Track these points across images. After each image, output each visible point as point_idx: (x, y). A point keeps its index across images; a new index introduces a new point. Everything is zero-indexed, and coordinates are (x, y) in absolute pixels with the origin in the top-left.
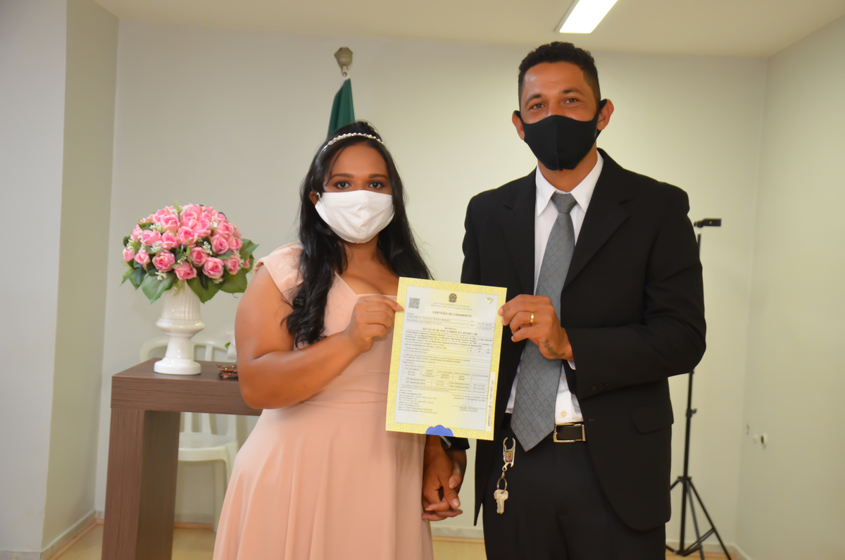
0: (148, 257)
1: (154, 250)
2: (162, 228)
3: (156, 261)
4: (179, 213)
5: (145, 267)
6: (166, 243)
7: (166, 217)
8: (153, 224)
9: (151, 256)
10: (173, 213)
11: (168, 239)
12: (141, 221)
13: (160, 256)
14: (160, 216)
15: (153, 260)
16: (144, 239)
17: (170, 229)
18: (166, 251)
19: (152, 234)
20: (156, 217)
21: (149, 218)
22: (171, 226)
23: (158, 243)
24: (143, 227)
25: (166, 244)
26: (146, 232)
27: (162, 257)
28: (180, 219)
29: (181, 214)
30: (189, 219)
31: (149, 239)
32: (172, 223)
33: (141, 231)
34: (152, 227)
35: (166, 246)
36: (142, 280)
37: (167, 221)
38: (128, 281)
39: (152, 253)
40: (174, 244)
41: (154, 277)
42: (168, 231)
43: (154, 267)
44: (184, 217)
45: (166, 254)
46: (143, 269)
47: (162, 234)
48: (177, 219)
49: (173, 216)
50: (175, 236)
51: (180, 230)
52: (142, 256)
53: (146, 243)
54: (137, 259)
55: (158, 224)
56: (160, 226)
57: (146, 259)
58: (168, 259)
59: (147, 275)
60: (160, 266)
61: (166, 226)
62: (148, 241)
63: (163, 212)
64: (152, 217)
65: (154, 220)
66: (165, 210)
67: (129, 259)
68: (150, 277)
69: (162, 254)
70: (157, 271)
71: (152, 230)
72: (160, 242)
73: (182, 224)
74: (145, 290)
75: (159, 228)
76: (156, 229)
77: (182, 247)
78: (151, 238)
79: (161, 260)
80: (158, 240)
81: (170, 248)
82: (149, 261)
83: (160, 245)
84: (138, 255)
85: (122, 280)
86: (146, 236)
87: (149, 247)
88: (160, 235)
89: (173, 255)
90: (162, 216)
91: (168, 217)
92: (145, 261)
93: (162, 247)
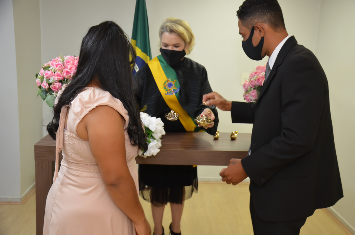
0: (48, 85)
1: (51, 81)
3: (52, 87)
4: (63, 61)
5: (47, 90)
6: (56, 77)
7: (56, 64)
8: (50, 67)
9: (50, 84)
10: (60, 61)
11: (58, 75)
12: (44, 65)
13: (54, 84)
14: (53, 63)
15: (51, 87)
17: (58, 70)
18: (57, 82)
19: (49, 73)
20: (51, 63)
21: (48, 63)
22: (59, 68)
24: (45, 69)
25: (57, 78)
26: (47, 72)
27: (55, 85)
28: (64, 64)
29: (64, 62)
30: (68, 65)
31: (48, 75)
32: (60, 67)
33: (44, 71)
34: (49, 69)
35: (57, 79)
36: (46, 96)
37: (57, 66)
38: (39, 96)
39: (50, 83)
40: (61, 78)
41: (52, 95)
42: (58, 71)
43: (51, 90)
44: (66, 63)
45: (57, 84)
46: (46, 91)
47: (55, 72)
48: (62, 65)
49: (60, 63)
50: (61, 74)
51: (64, 71)
52: (45, 84)
53: (47, 77)
54: (42, 86)
55: (52, 67)
56: (54, 68)
57: (47, 86)
58: (58, 86)
59: (48, 93)
60: (54, 90)
61: (56, 69)
62: (48, 76)
63: (55, 61)
64: (49, 63)
65: (51, 65)
66: (56, 59)
67: (39, 85)
68: (50, 95)
69: (55, 83)
70: (53, 92)
71: (49, 70)
72: (54, 77)
73: (65, 67)
74: (47, 102)
75: (53, 69)
76: (52, 70)
77: (65, 80)
78: (49, 75)
79: (55, 87)
80: (53, 76)
81: (59, 80)
82: (49, 87)
83: (54, 79)
84: (43, 83)
85: (37, 95)
86: (46, 74)
87: (48, 79)
88: (53, 73)
89: (61, 84)
90: (54, 63)
91: (57, 63)
92: (46, 87)
93: (55, 80)
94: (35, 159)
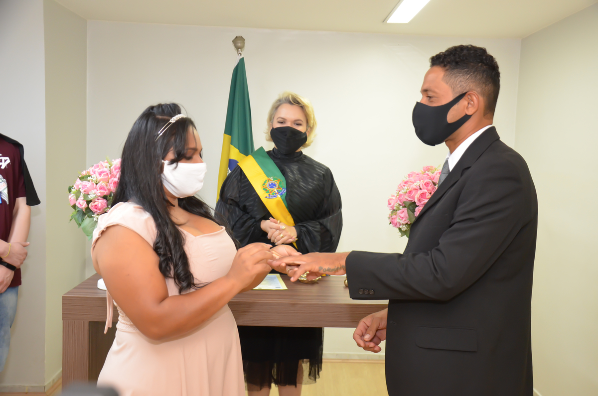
0: (86, 203)
1: (91, 197)
2: (97, 180)
3: (92, 206)
5: (84, 210)
6: (99, 191)
7: (99, 171)
8: (90, 176)
9: (88, 202)
10: (106, 167)
11: (101, 188)
12: (82, 173)
13: (95, 202)
14: (95, 170)
15: (90, 206)
16: (83, 188)
17: (102, 180)
18: (99, 198)
19: (89, 185)
20: (93, 170)
21: (88, 170)
22: (103, 178)
23: (94, 191)
24: (82, 179)
25: (100, 193)
26: (85, 183)
27: (96, 203)
28: (110, 171)
29: (111, 168)
31: (86, 188)
32: (104, 175)
33: (81, 182)
34: (89, 178)
35: (99, 194)
36: (83, 220)
37: (100, 174)
38: (73, 220)
39: (89, 200)
40: (106, 192)
41: (92, 218)
42: (101, 182)
43: (91, 211)
44: (114, 170)
45: (100, 201)
46: (83, 212)
47: (97, 184)
48: (108, 172)
49: (105, 169)
50: (107, 186)
51: (110, 181)
52: (81, 202)
53: (84, 191)
54: (77, 204)
55: (94, 176)
56: (95, 178)
57: (84, 205)
58: (101, 204)
59: (86, 216)
60: (95, 210)
61: (99, 178)
62: (86, 190)
63: (98, 166)
64: (90, 170)
65: (92, 173)
66: (99, 164)
67: (72, 204)
68: (88, 218)
69: (96, 200)
70: (94, 214)
71: (89, 181)
72: (95, 190)
73: (112, 176)
74: (84, 229)
75: (95, 179)
76: (92, 181)
78: (88, 188)
79: (96, 205)
81: (102, 196)
82: (87, 206)
83: (95, 193)
84: (78, 201)
85: (70, 218)
86: (84, 186)
87: (87, 194)
88: (95, 185)
89: (105, 201)
90: (97, 170)
91: (101, 170)
92: (83, 207)
93: (97, 195)
94: (63, 318)
